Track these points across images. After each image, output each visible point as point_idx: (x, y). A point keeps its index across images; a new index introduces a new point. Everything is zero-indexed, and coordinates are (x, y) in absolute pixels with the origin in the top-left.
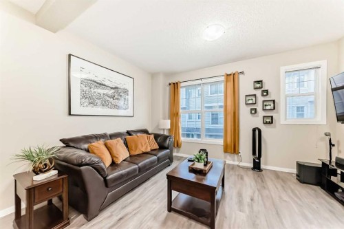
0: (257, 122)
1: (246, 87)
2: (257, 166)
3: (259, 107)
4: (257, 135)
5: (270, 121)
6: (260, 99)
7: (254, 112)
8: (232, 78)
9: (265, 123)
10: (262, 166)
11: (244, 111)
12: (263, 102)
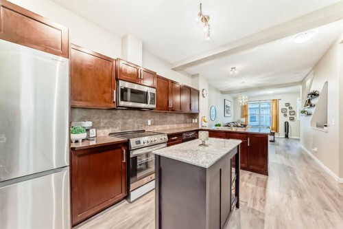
0: (287, 119)
1: (282, 105)
2: (287, 136)
3: (288, 114)
4: (287, 125)
5: (292, 119)
6: (288, 110)
7: (285, 115)
8: (276, 101)
9: (291, 120)
10: (289, 136)
11: (281, 115)
12: (290, 112)
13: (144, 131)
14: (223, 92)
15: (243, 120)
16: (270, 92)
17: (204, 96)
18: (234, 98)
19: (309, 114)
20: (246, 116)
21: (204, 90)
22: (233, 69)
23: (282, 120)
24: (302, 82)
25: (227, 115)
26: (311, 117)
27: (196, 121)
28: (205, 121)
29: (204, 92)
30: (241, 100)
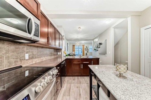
5: (88, 52)
7: (86, 51)
8: (83, 45)
11: (85, 50)
12: (87, 49)
13: (21, 67)
15: (73, 52)
16: (83, 42)
17: (64, 40)
18: (70, 43)
19: (98, 50)
20: (74, 51)
21: (64, 36)
22: (80, 28)
23: (85, 52)
24: (93, 40)
25: (68, 50)
26: (98, 51)
27: (60, 53)
28: (65, 54)
29: (64, 37)
30: (77, 44)
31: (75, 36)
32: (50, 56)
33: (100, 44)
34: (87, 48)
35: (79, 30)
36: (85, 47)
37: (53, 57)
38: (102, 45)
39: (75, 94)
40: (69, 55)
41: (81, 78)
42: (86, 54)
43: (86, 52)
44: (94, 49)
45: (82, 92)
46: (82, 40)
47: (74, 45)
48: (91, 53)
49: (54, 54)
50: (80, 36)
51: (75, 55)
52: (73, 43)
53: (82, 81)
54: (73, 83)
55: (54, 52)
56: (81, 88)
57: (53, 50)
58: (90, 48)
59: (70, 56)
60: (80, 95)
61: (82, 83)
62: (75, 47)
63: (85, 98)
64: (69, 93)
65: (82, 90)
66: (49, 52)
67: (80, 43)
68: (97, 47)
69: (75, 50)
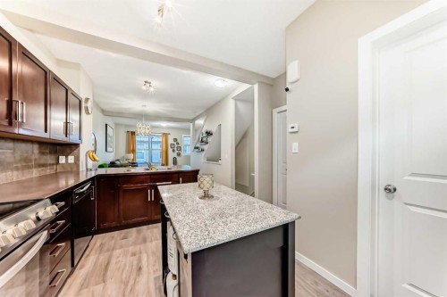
3: (176, 149)
5: (179, 155)
7: (174, 151)
8: (166, 135)
11: (170, 150)
12: (177, 147)
14: (104, 112)
16: (164, 124)
17: (88, 113)
18: (117, 125)
19: (203, 150)
20: (133, 151)
21: (87, 100)
22: (148, 85)
23: (171, 155)
24: (193, 121)
25: (109, 149)
26: (204, 153)
27: (71, 159)
28: (95, 160)
29: (90, 104)
30: (142, 129)
31: (136, 105)
32: (17, 169)
33: (209, 134)
34: (178, 143)
35: (144, 88)
36: (171, 141)
37: (35, 173)
38: (212, 137)
39: (125, 272)
40: (112, 165)
41: (148, 229)
42: (175, 162)
43: (175, 155)
44: (196, 148)
45: (148, 261)
46: (158, 117)
47: (133, 133)
48: (188, 158)
49: (42, 161)
50: (151, 107)
51: (134, 165)
52: (127, 126)
53: (150, 235)
54: (121, 247)
55: (42, 153)
56: (146, 252)
57: (36, 147)
58: (186, 143)
59: (117, 166)
60: (140, 269)
61: (149, 240)
62: (138, 138)
63: (152, 271)
64: (104, 275)
65: (148, 256)
66: (13, 154)
67: (153, 127)
68: (202, 141)
69: (138, 147)
